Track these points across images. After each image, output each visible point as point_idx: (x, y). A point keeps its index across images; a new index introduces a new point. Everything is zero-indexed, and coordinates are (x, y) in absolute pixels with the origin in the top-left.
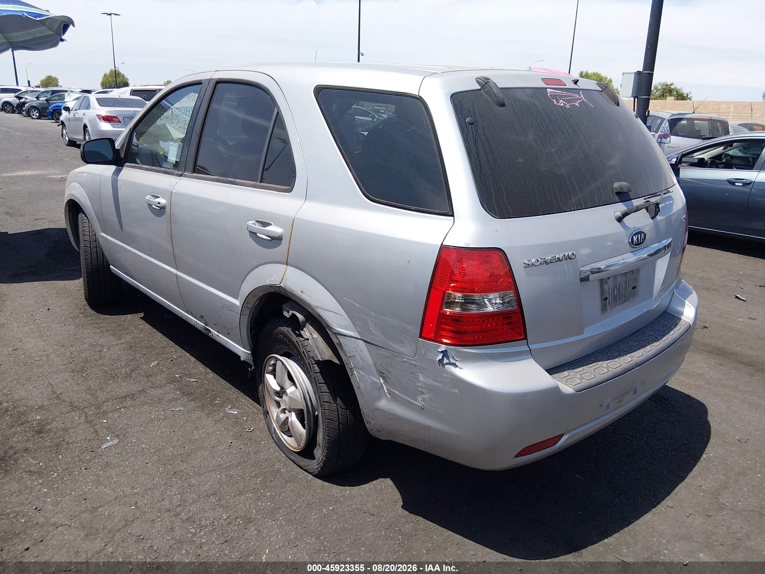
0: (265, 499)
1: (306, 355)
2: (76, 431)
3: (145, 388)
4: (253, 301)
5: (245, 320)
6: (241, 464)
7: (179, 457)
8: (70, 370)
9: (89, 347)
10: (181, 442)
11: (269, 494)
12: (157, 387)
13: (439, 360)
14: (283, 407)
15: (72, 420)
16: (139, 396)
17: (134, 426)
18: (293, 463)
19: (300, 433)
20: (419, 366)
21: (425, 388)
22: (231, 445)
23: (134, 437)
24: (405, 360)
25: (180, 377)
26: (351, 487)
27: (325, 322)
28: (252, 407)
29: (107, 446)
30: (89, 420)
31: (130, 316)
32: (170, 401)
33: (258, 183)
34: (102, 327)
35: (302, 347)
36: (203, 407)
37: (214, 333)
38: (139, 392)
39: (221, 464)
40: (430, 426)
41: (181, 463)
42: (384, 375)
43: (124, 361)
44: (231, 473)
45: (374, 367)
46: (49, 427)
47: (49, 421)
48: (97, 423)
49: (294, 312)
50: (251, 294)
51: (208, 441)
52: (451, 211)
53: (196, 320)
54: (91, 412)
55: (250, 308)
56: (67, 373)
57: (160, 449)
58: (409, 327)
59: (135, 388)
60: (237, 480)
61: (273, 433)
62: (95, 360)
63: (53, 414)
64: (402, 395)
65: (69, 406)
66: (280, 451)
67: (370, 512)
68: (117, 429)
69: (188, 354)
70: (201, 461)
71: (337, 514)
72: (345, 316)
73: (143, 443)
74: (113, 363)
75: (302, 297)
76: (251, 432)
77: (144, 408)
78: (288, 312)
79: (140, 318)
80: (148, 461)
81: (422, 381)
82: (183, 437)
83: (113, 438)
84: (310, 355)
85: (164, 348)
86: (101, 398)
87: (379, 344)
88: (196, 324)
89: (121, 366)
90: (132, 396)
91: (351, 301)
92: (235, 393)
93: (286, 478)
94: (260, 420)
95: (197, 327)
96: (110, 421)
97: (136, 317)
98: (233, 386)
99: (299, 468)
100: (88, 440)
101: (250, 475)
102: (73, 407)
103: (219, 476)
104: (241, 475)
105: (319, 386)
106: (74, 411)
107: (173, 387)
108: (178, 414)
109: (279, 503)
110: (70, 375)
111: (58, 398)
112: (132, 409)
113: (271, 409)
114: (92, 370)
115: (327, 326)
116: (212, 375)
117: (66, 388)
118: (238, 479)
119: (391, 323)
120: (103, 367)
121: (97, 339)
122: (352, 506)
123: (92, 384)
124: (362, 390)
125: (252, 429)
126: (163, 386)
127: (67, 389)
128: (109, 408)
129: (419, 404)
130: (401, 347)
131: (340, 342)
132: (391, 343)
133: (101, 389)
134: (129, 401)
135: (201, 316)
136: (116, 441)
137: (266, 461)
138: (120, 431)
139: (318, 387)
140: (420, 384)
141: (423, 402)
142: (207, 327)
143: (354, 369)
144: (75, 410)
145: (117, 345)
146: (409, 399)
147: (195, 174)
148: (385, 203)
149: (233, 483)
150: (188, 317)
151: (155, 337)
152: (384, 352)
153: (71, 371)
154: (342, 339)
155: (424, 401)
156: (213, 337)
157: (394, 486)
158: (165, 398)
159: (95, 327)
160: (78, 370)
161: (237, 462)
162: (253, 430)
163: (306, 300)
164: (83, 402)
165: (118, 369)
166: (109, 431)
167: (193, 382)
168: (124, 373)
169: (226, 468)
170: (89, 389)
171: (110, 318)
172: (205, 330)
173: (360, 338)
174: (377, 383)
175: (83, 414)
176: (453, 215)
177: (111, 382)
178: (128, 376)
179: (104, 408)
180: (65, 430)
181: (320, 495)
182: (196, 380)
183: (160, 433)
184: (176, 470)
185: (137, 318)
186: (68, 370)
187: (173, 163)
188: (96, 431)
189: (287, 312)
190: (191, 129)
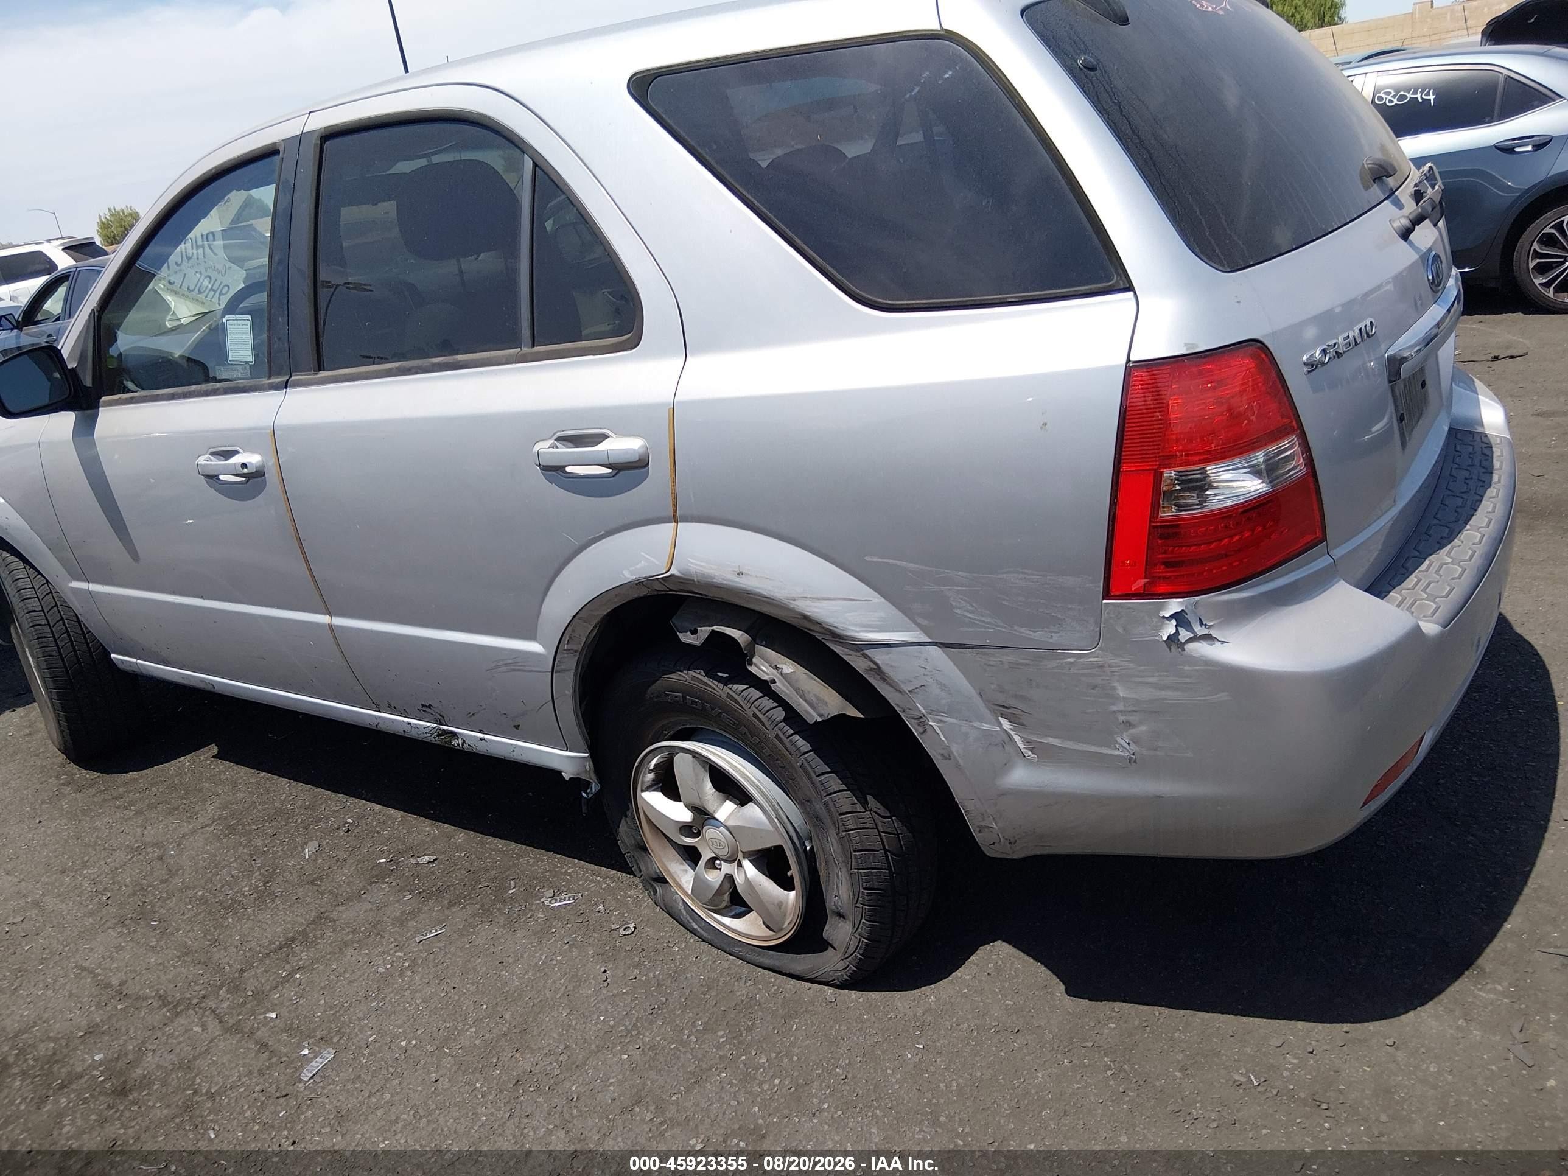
0: (762, 1073)
1: (763, 720)
2: (214, 1061)
3: (323, 910)
4: (585, 631)
5: (567, 683)
6: (656, 1013)
7: (503, 1042)
8: (114, 921)
9: (129, 857)
10: (485, 1006)
11: (764, 1060)
12: (348, 899)
13: (1169, 637)
14: (706, 855)
15: (189, 1038)
16: (318, 932)
17: (350, 1005)
18: (771, 973)
19: (776, 902)
20: (1109, 666)
21: (1136, 711)
22: (607, 978)
23: (366, 1029)
24: (1069, 660)
25: (390, 861)
26: (933, 986)
27: (824, 628)
28: (599, 878)
29: (314, 1072)
30: (230, 1025)
31: (186, 760)
32: (402, 922)
33: (526, 350)
34: (132, 803)
35: (749, 705)
36: (486, 913)
37: (469, 736)
38: (313, 922)
39: (613, 1027)
40: (1158, 794)
41: (518, 1055)
42: (1010, 711)
43: (234, 865)
44: (647, 1039)
45: (979, 698)
46: (139, 1071)
47: (130, 1057)
48: (256, 1025)
49: (715, 628)
50: (579, 615)
51: (548, 986)
52: (1124, 278)
53: (406, 720)
54: (225, 1005)
55: (576, 651)
56: (110, 930)
57: (447, 1039)
58: (1070, 581)
59: (299, 918)
60: (672, 1052)
61: (691, 921)
62: (163, 882)
63: (131, 1038)
64: (1069, 745)
65: (160, 1007)
66: (726, 955)
67: (1008, 1026)
68: (312, 1026)
69: (377, 807)
70: (561, 1035)
71: (940, 1054)
72: (877, 599)
73: (396, 1037)
74: (210, 875)
75: (741, 585)
76: (632, 933)
77: (349, 957)
78: (694, 632)
79: (213, 757)
80: (434, 1075)
81: (1124, 698)
82: (483, 993)
83: (317, 1049)
84: (774, 717)
85: (311, 807)
86: (230, 966)
87: (988, 642)
88: (407, 728)
89: (232, 876)
90: (302, 938)
91: (891, 561)
92: (543, 861)
93: (777, 1010)
94: (638, 902)
95: (413, 734)
96: (284, 1012)
97: (202, 758)
98: (527, 845)
99: (792, 981)
100: (256, 1071)
101: (694, 1030)
102: (174, 1007)
103: (626, 1056)
104: (672, 1038)
105: (821, 781)
106: (177, 1014)
107: (387, 889)
108: (438, 945)
109: (798, 1071)
110: (121, 934)
111: (122, 995)
112: (321, 967)
113: (671, 870)
114: (168, 907)
115: (827, 637)
116: (461, 836)
117: (127, 966)
118: (672, 1049)
119: (1016, 583)
120: (190, 893)
121: (136, 832)
122: (962, 1026)
123: (186, 940)
124: (960, 760)
125: (632, 926)
126: (363, 892)
127: (132, 968)
128: (263, 982)
129: (1122, 754)
130: (1053, 634)
131: (874, 663)
132: (1023, 630)
133: (215, 942)
134: (302, 951)
135: (423, 706)
136: (329, 1054)
137: (710, 988)
138: (323, 1027)
139: (818, 784)
140: (1120, 706)
141: (1133, 747)
142: (445, 728)
143: (929, 716)
144: (182, 1011)
145: (194, 832)
146: (1093, 749)
147: (323, 374)
148: (926, 306)
149: (666, 1061)
150: (380, 717)
151: (275, 791)
152: (1009, 657)
153: (116, 924)
154: (879, 656)
155: (1134, 742)
156: (466, 746)
157: (1021, 953)
158: (385, 919)
159: (118, 807)
160: (134, 915)
161: (645, 1012)
162: (635, 928)
163: (757, 590)
164: (190, 985)
165: (228, 884)
166: (296, 1036)
167: (428, 862)
168: (249, 891)
169: (629, 1032)
170: (186, 952)
171: (141, 777)
172: (438, 735)
173: (930, 640)
174: (994, 734)
175: (207, 1013)
176: (1130, 288)
177: (230, 920)
178: (263, 896)
179: (251, 985)
180: (185, 1066)
181: (876, 1025)
182: (435, 857)
183: (423, 1002)
184: (515, 1073)
185: (206, 759)
186: (109, 924)
187: (247, 363)
188: (264, 1046)
189: (689, 633)
190: (280, 269)
